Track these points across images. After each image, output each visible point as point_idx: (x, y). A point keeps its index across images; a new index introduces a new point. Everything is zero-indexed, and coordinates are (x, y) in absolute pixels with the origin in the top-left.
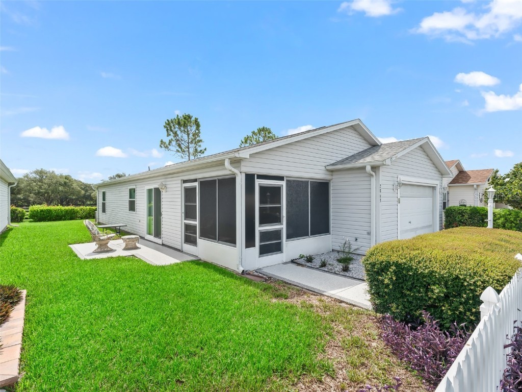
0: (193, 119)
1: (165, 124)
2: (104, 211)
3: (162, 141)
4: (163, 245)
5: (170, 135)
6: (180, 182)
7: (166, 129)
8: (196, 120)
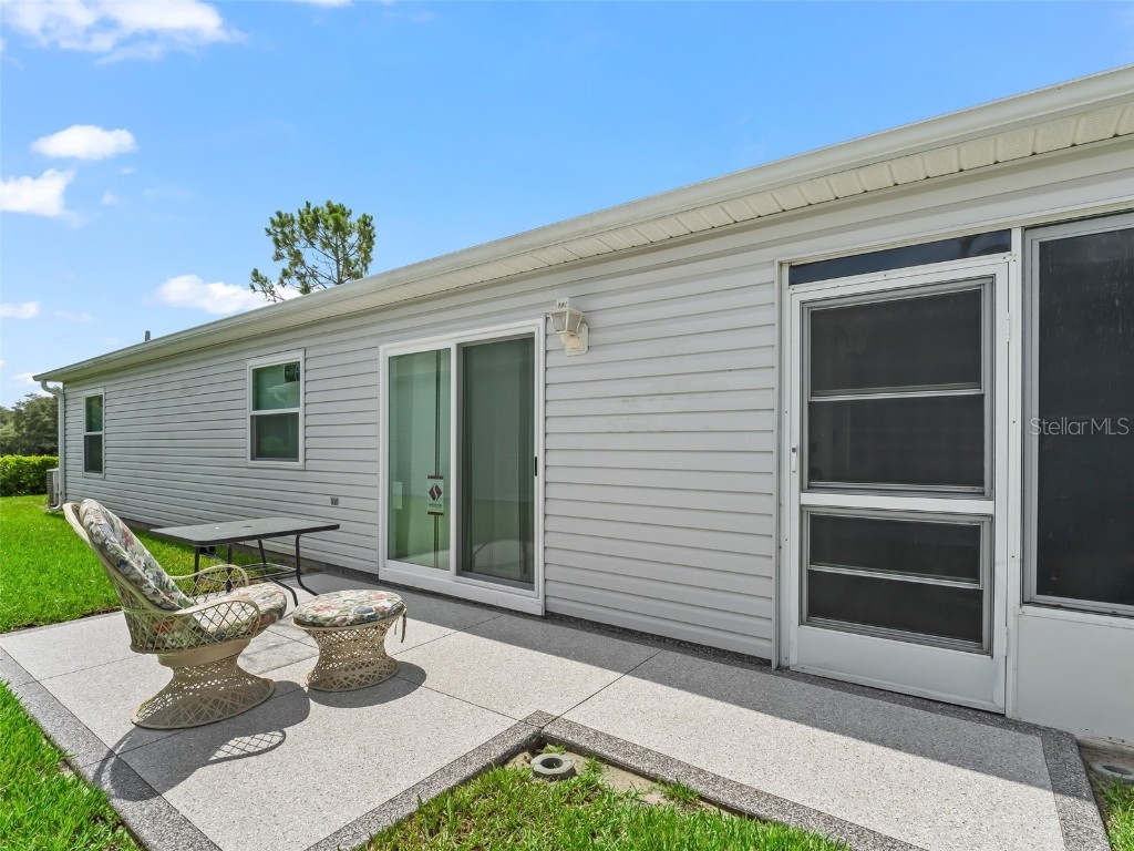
0: (353, 219)
1: (269, 226)
2: (94, 463)
3: (255, 273)
4: (549, 616)
5: (283, 257)
6: (771, 274)
7: (271, 238)
8: (366, 222)
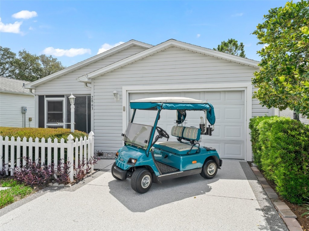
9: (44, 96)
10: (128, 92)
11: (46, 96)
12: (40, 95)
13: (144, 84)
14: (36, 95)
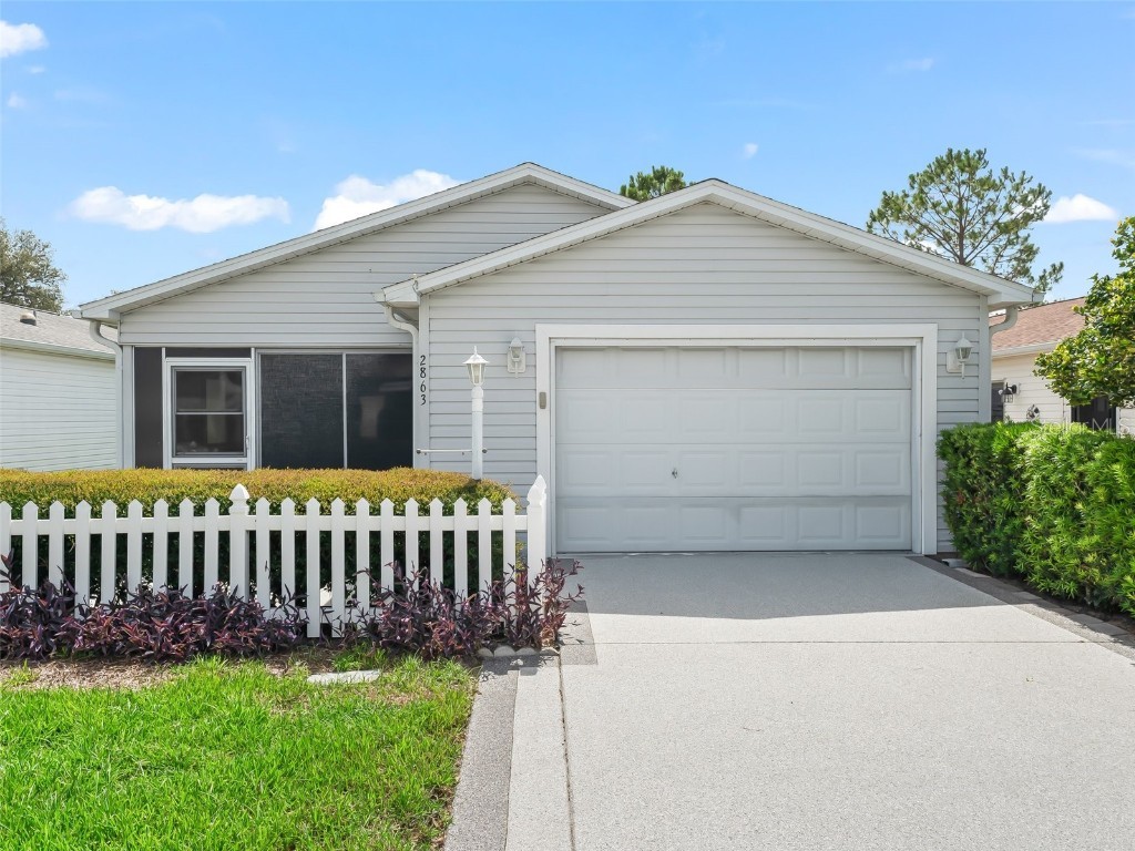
9: (160, 349)
10: (553, 345)
11: (167, 349)
12: (138, 345)
13: (609, 320)
14: (121, 347)
